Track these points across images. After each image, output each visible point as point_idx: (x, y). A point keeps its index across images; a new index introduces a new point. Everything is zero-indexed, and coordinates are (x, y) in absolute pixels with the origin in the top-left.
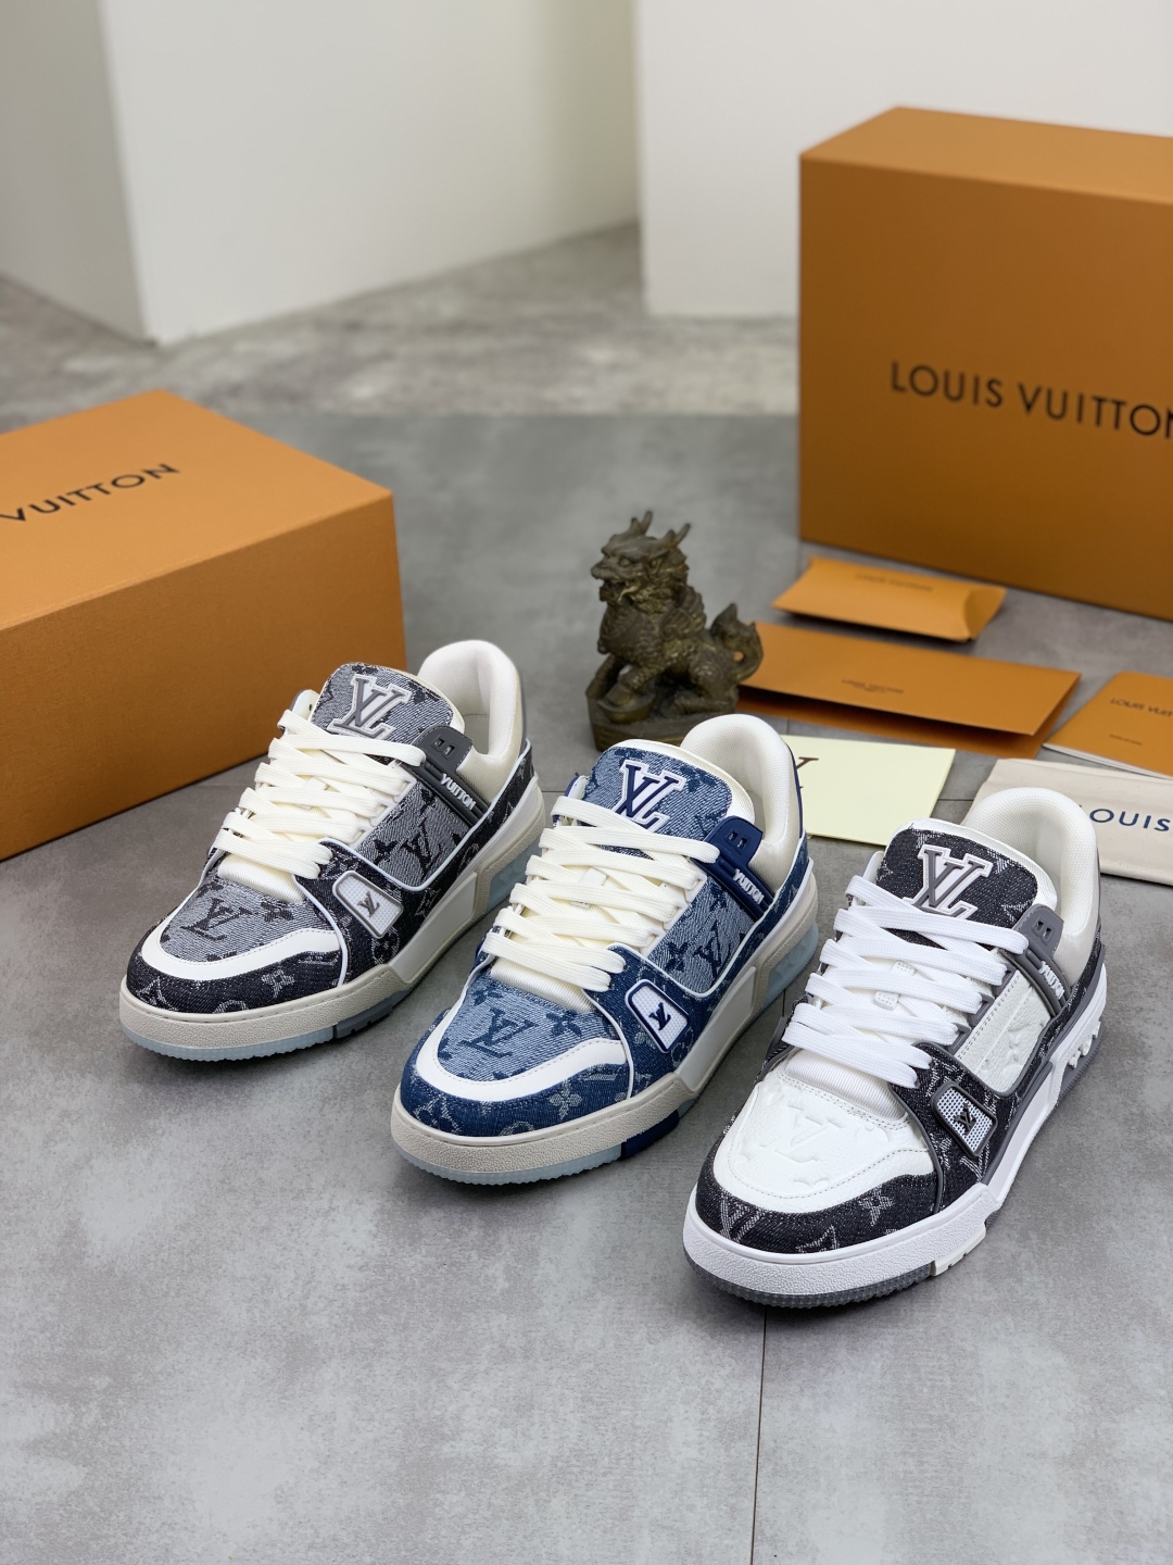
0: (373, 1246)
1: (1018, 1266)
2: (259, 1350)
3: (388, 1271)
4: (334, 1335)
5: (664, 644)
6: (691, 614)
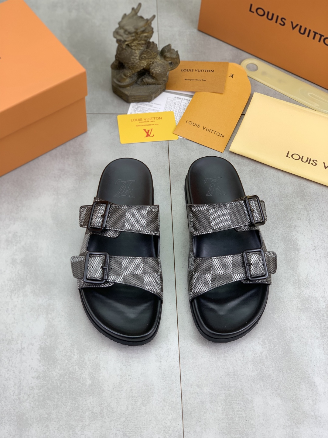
0: (40, 367)
1: (263, 357)
2: (7, 422)
3: (47, 378)
4: (32, 412)
5: (141, 62)
6: (152, 52)
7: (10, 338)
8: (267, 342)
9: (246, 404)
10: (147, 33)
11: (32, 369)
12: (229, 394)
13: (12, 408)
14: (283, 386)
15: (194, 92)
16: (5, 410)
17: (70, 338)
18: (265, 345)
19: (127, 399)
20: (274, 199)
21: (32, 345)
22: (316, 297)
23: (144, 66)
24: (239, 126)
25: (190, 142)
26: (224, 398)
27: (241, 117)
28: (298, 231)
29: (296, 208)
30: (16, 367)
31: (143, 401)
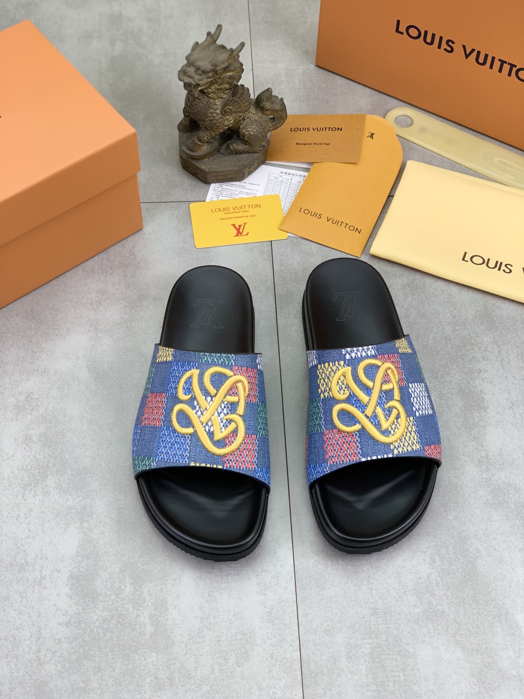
5: (224, 117)
6: (242, 101)
7: (23, 561)
8: (437, 559)
9: (405, 660)
10: (232, 71)
11: (59, 610)
12: (378, 644)
13: (27, 673)
14: (465, 629)
15: (311, 164)
16: (16, 677)
17: (118, 560)
18: (435, 564)
19: (211, 655)
20: (444, 329)
21: (58, 573)
22: (516, 485)
23: (230, 124)
24: (384, 214)
25: (306, 242)
26: (370, 651)
27: (387, 199)
28: (485, 378)
29: (480, 342)
30: (33, 608)
31: (238, 659)
